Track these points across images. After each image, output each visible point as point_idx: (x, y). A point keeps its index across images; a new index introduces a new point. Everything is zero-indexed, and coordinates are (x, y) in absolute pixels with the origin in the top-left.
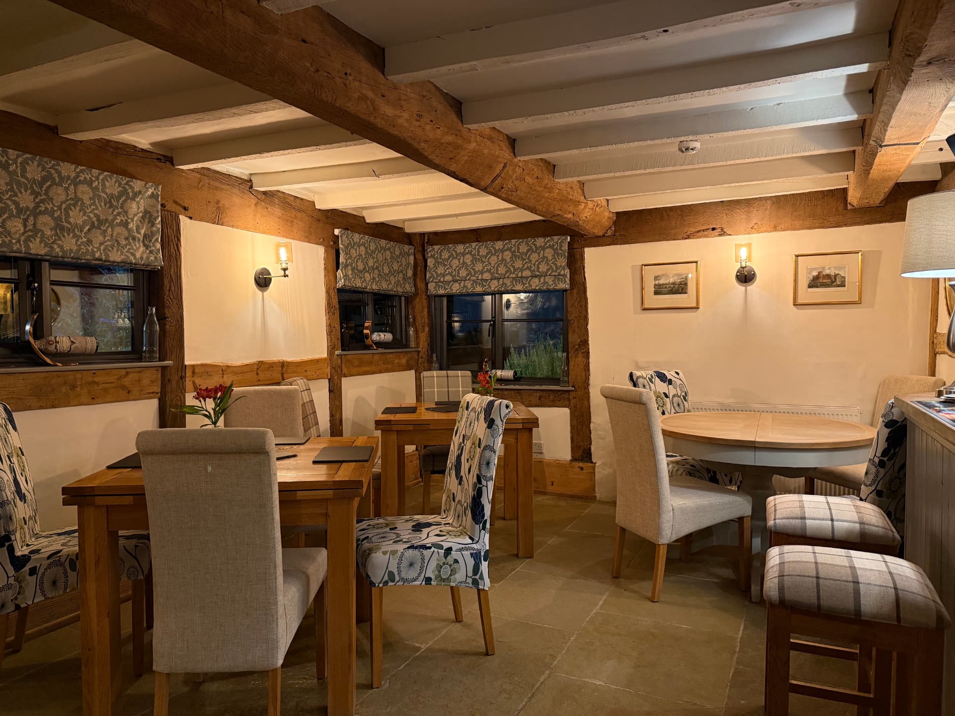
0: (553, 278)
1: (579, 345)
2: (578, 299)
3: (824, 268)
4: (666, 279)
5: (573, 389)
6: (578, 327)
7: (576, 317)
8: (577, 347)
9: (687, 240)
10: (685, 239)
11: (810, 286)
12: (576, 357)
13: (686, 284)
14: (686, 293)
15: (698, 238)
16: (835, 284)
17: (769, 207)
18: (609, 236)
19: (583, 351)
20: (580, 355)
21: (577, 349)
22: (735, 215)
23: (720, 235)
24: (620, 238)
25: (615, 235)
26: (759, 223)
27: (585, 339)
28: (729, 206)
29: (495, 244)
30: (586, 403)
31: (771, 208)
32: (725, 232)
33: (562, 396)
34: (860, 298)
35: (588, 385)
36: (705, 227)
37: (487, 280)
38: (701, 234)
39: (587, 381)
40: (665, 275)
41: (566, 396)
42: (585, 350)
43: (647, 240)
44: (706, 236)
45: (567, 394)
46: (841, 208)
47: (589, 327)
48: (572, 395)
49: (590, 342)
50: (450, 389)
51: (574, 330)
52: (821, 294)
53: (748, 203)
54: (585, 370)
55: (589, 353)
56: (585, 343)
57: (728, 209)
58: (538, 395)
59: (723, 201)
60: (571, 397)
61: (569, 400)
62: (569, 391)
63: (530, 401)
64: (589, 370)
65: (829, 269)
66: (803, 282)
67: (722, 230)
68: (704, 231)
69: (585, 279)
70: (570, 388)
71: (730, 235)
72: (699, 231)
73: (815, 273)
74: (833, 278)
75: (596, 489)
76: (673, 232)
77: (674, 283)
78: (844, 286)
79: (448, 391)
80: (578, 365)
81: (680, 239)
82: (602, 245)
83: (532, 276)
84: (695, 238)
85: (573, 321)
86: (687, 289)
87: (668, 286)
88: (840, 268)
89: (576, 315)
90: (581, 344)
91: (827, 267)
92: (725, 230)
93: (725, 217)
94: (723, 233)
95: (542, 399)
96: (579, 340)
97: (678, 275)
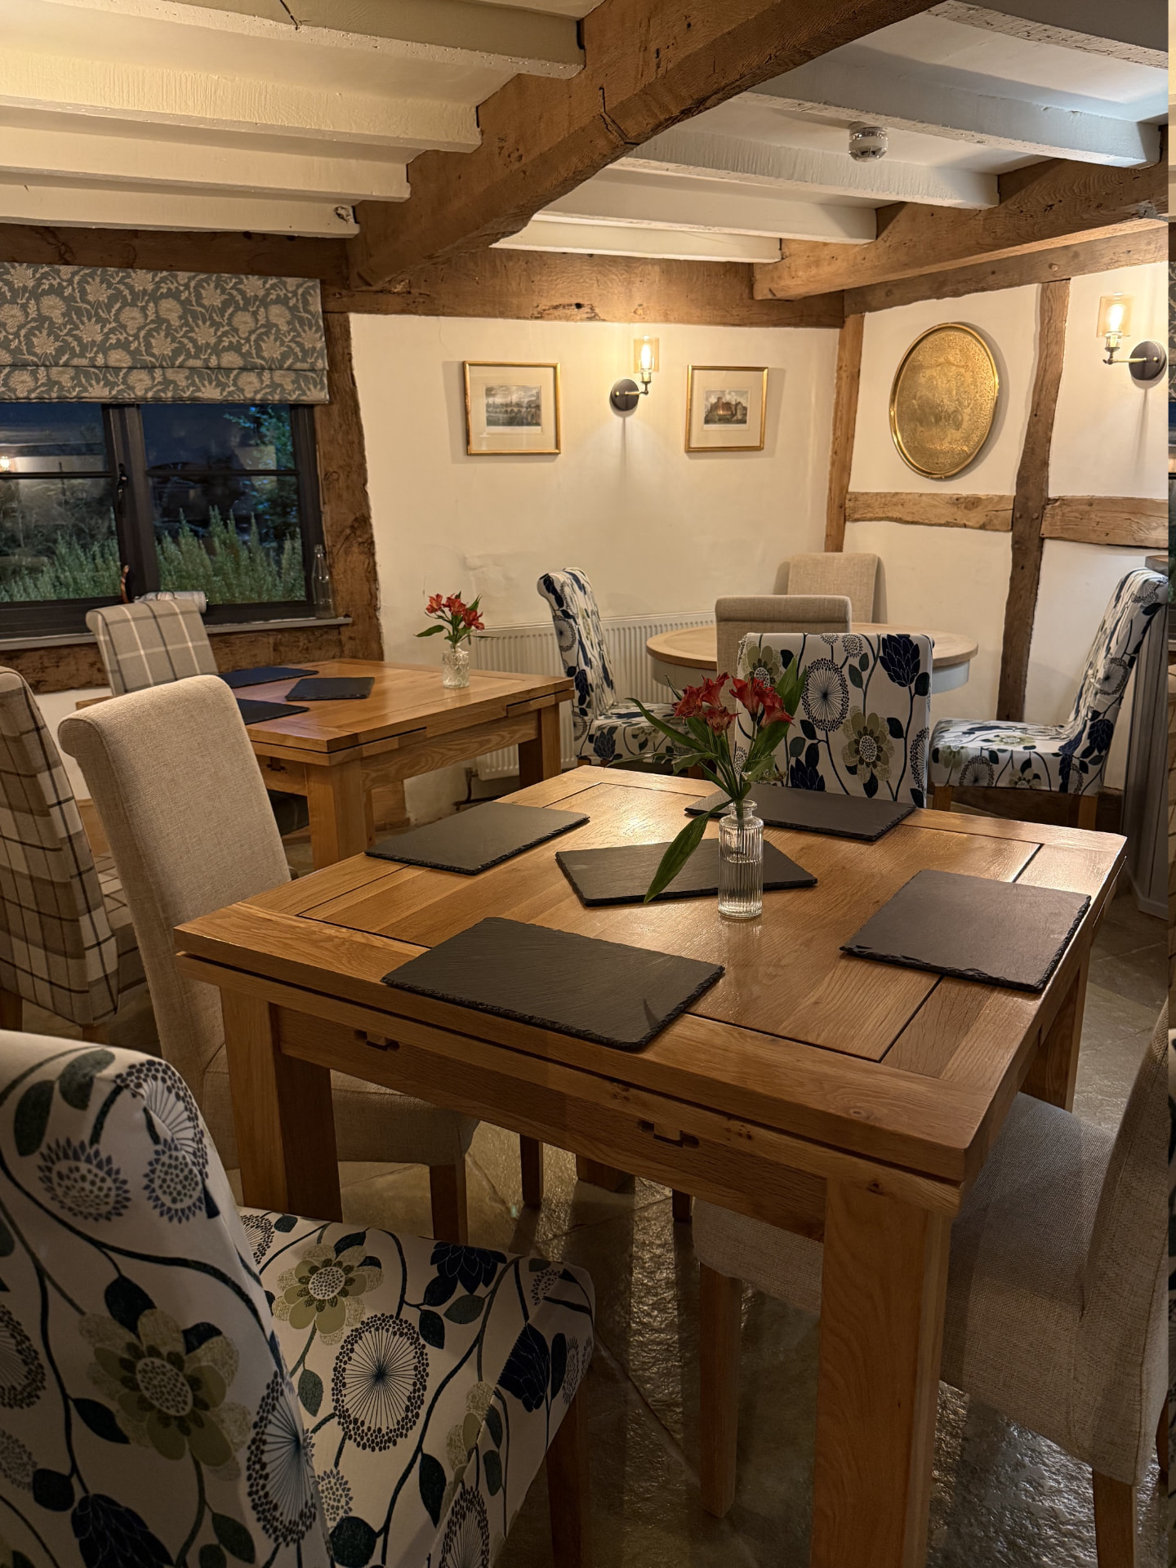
0: (293, 375)
1: (352, 527)
2: (344, 427)
3: (723, 392)
4: (505, 396)
5: (349, 620)
6: (348, 487)
7: (341, 467)
8: (348, 531)
9: (539, 322)
10: (537, 318)
11: (707, 421)
12: (347, 553)
13: (538, 407)
14: (538, 424)
15: (555, 318)
16: (735, 418)
17: (657, 279)
18: (398, 294)
19: (360, 540)
20: (355, 549)
21: (347, 538)
22: (610, 285)
23: (590, 319)
24: (421, 300)
25: (409, 293)
26: (645, 305)
27: (363, 515)
28: (602, 266)
29: (129, 276)
30: (374, 646)
31: (659, 281)
32: (596, 315)
33: (325, 637)
34: (762, 441)
35: (376, 608)
36: (566, 301)
37: (117, 369)
38: (560, 312)
39: (373, 602)
40: (506, 389)
41: (333, 636)
42: (366, 536)
43: (471, 312)
44: (567, 318)
45: (335, 632)
46: (745, 295)
47: (370, 488)
48: (346, 633)
49: (374, 521)
50: (169, 648)
51: (340, 496)
52: (718, 434)
53: (628, 264)
54: (368, 581)
55: (372, 543)
56: (362, 522)
57: (600, 272)
58: (271, 640)
59: (591, 255)
60: (344, 638)
61: (340, 643)
62: (339, 626)
63: (255, 655)
64: (375, 580)
65: (730, 393)
66: (699, 414)
67: (592, 309)
68: (564, 307)
69: (354, 384)
70: (341, 620)
71: (604, 320)
72: (556, 307)
73: (713, 400)
74: (733, 408)
75: (407, 805)
76: (515, 301)
77: (518, 405)
78: (745, 422)
79: (167, 652)
80: (353, 570)
81: (527, 319)
82: (386, 312)
83: (243, 369)
84: (551, 320)
85: (335, 476)
86: (539, 416)
87: (509, 409)
88: (743, 393)
89: (342, 463)
90: (356, 525)
91: (728, 391)
92: (597, 310)
93: (595, 285)
94: (593, 317)
95: (282, 649)
96: (352, 517)
97: (525, 388)
